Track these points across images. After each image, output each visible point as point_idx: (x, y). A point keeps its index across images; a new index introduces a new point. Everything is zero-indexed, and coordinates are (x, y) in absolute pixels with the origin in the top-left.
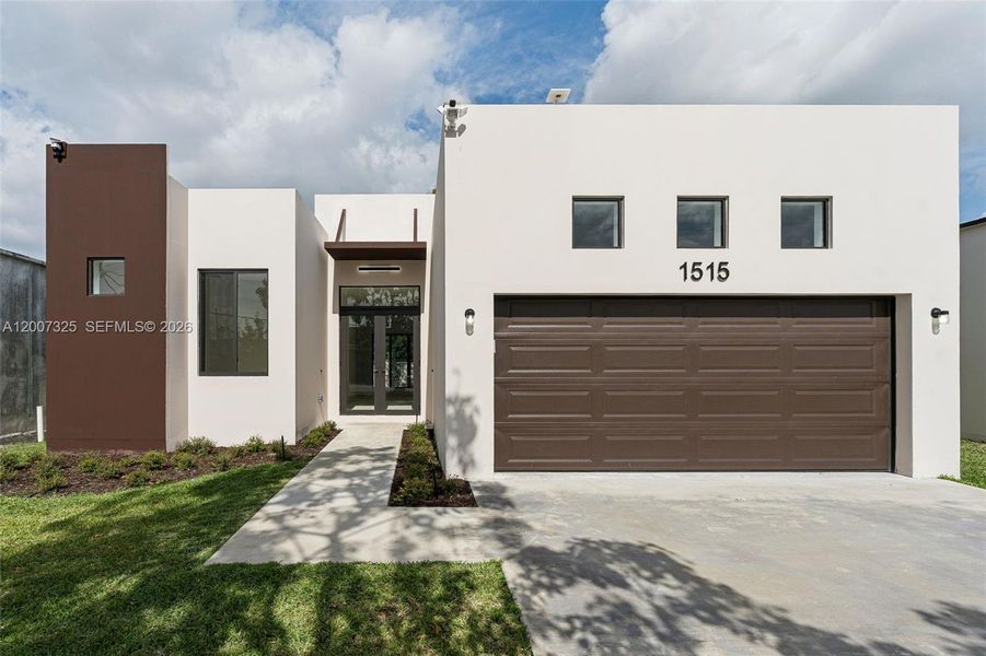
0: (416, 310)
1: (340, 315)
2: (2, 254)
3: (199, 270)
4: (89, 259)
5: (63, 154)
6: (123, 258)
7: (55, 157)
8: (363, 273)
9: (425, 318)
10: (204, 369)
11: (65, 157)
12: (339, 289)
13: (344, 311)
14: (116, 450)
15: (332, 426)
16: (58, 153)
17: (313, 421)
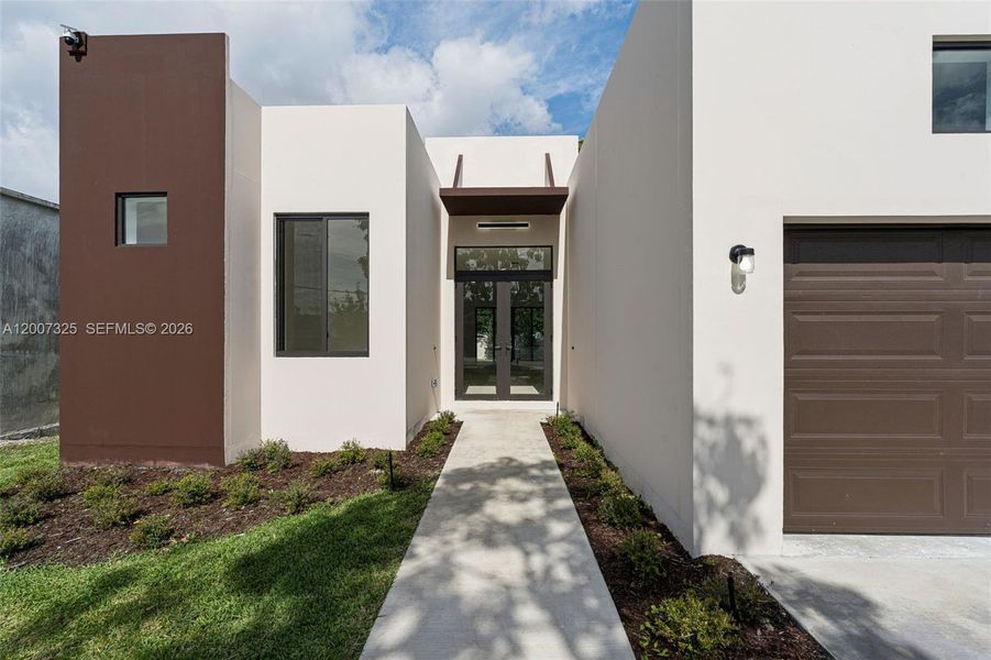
0: (548, 275)
1: (456, 281)
2: (3, 195)
3: (276, 215)
4: (118, 195)
5: (82, 49)
6: (164, 194)
7: (71, 53)
8: (485, 231)
9: (558, 284)
10: (282, 348)
11: (85, 54)
12: (454, 250)
13: (460, 275)
14: (155, 461)
15: (449, 418)
16: (76, 46)
17: (426, 412)
